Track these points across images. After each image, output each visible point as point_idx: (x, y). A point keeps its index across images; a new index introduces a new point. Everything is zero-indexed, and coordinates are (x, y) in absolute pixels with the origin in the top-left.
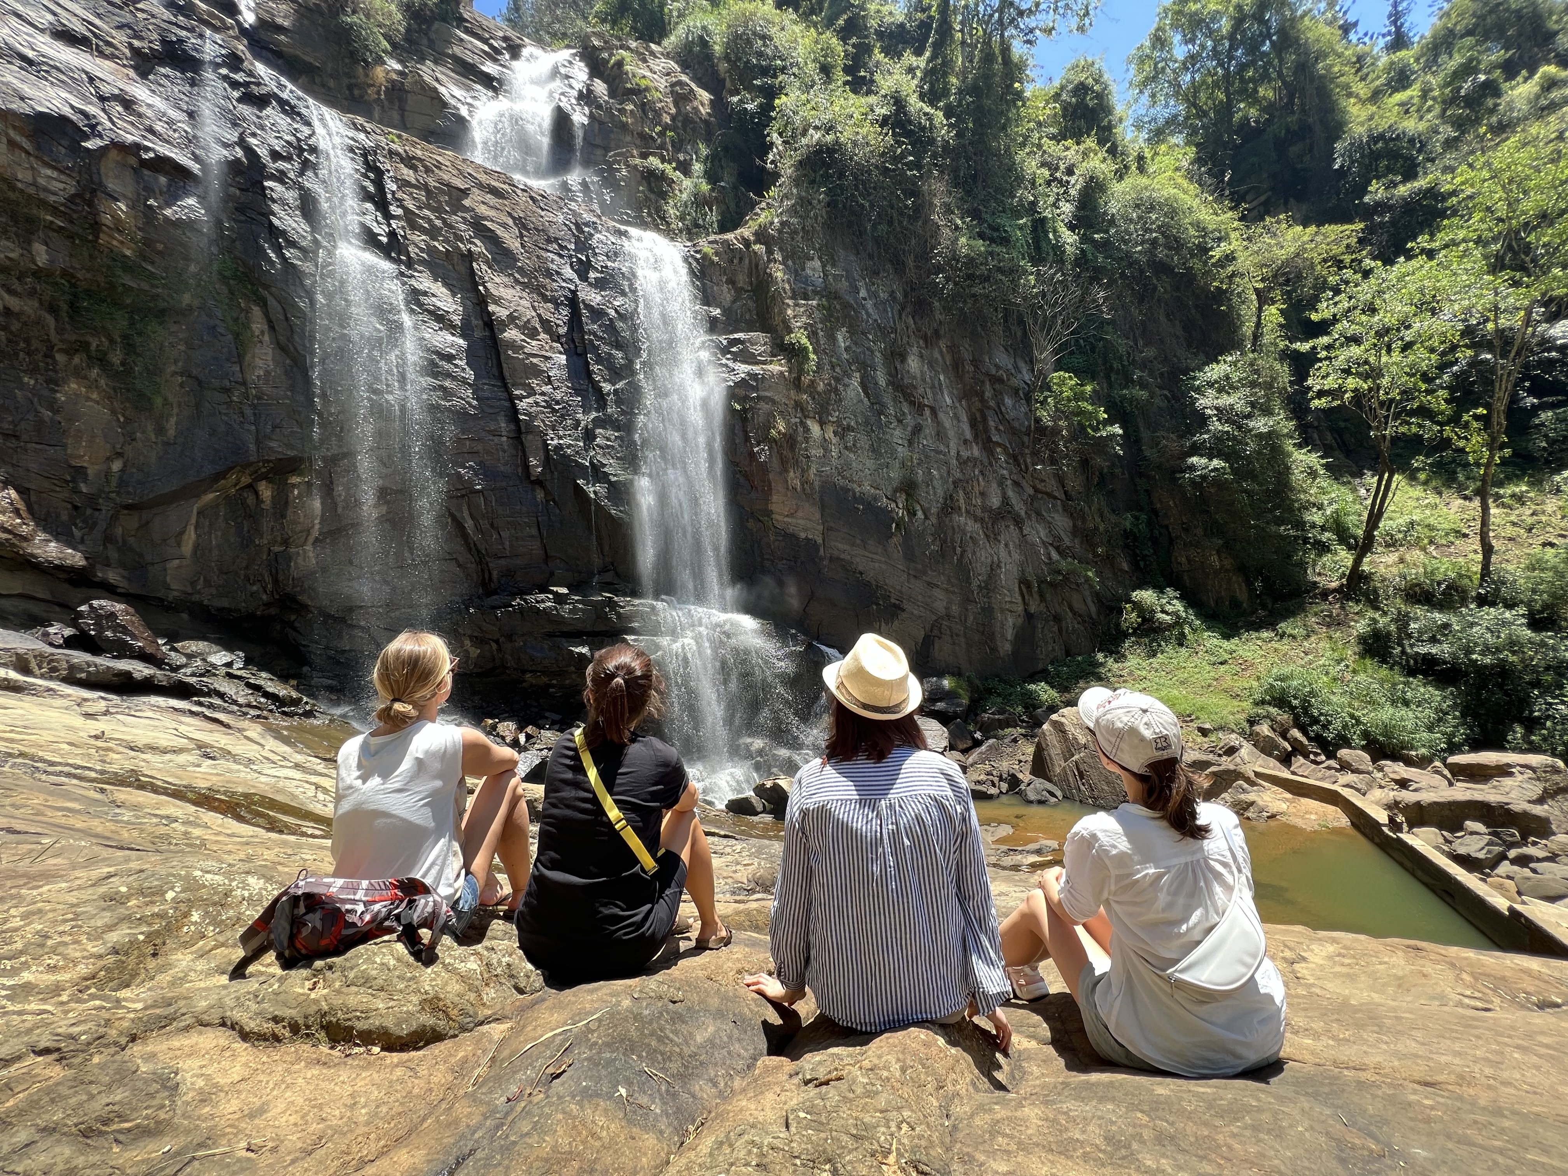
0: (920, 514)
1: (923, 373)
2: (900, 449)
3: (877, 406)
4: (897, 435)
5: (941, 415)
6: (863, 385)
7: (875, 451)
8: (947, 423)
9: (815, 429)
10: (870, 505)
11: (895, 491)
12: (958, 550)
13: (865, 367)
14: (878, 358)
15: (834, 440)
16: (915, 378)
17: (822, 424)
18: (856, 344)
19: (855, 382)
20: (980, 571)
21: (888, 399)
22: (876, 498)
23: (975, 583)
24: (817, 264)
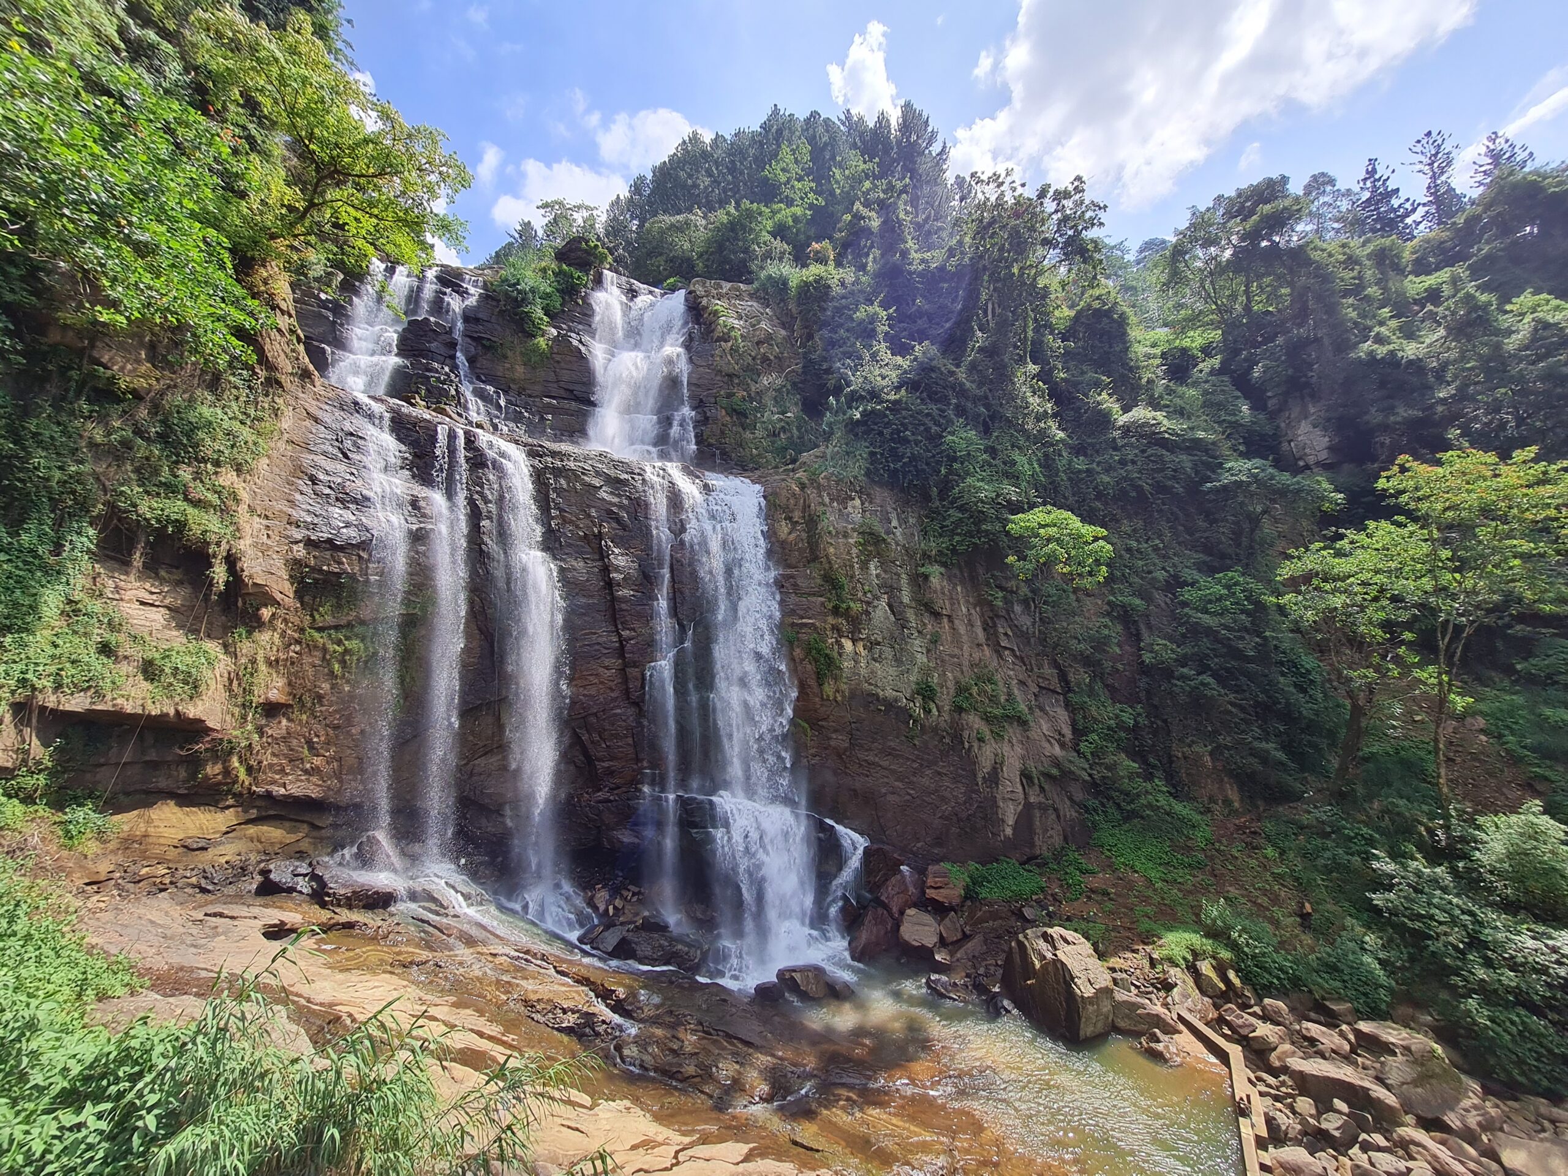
0: (935, 711)
1: (943, 588)
2: (919, 656)
3: (902, 622)
4: (917, 644)
5: (956, 622)
6: (890, 605)
7: (898, 661)
8: (962, 629)
9: (848, 645)
10: (890, 705)
11: (914, 693)
12: (967, 745)
13: (891, 590)
14: (904, 580)
15: (864, 653)
16: (935, 592)
17: (854, 641)
18: (885, 571)
19: (883, 603)
20: (986, 763)
21: (910, 615)
22: (896, 700)
23: (980, 775)
24: (857, 502)
